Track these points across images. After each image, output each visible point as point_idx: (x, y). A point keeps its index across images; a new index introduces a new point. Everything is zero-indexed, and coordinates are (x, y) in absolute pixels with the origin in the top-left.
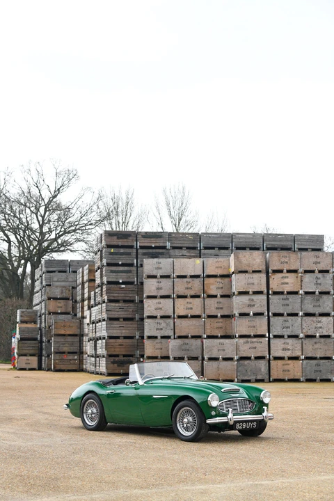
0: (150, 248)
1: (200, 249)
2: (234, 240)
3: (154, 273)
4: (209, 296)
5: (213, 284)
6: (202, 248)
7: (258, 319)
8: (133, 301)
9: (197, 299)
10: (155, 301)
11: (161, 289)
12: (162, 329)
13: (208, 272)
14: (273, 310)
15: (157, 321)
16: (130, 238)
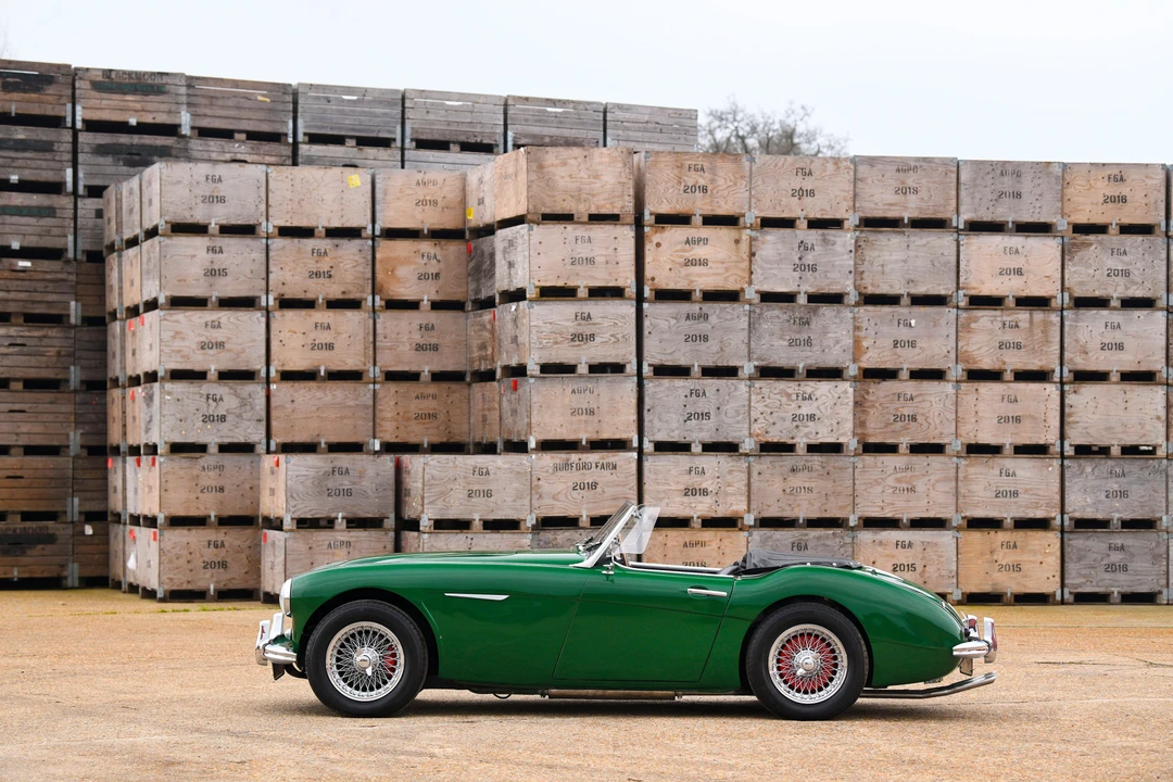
0: (122, 127)
1: (296, 144)
2: (409, 114)
3: (199, 216)
4: (394, 305)
5: (406, 261)
6: (301, 137)
7: (605, 383)
9: (350, 314)
10: (197, 316)
11: (223, 272)
12: (223, 419)
13: (390, 217)
14: (654, 355)
15: (206, 388)
16: (50, 89)
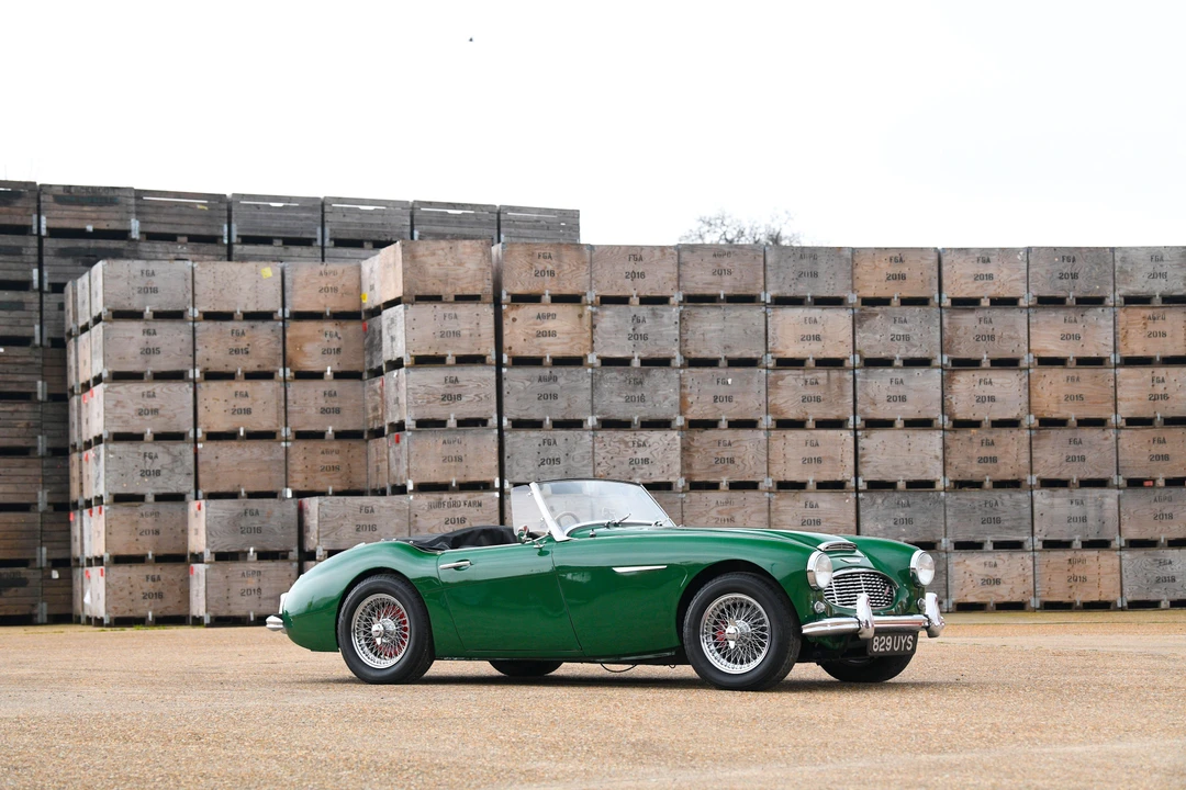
0: (81, 234)
1: (230, 244)
2: (328, 217)
3: (135, 305)
4: (302, 375)
5: (311, 339)
6: (234, 239)
7: (470, 437)
8: (27, 397)
9: (264, 384)
10: (136, 388)
11: (156, 351)
12: (158, 473)
13: (299, 302)
14: (513, 410)
15: (143, 448)
16: (19, 203)
